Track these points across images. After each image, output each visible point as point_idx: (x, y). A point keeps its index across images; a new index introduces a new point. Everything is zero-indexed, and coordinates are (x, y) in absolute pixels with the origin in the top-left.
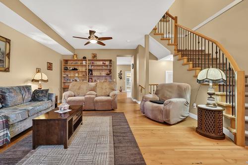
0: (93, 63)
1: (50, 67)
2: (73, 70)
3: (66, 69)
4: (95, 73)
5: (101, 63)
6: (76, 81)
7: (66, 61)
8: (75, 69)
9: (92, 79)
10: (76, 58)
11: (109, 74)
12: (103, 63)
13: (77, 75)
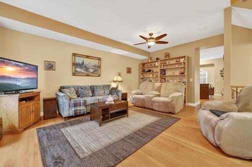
0: (165, 63)
1: (129, 71)
2: (148, 71)
3: (144, 71)
4: (168, 73)
5: (174, 62)
6: (151, 81)
7: (143, 64)
8: (149, 71)
9: (165, 79)
10: (150, 61)
11: (183, 73)
12: (177, 61)
13: (151, 76)
